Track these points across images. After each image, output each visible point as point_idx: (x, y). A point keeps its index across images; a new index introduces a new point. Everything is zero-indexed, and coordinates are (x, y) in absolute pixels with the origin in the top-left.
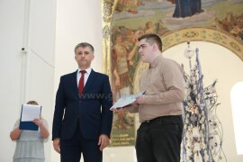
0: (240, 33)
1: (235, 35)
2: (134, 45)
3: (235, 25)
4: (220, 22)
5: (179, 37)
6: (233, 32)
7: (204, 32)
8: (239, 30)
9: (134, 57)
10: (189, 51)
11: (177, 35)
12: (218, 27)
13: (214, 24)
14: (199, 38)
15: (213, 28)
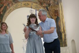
0: (46, 6)
1: (44, 7)
2: (3, 5)
3: (44, 3)
4: (39, 1)
5: (22, 5)
6: (43, 5)
7: (32, 4)
8: (46, 5)
9: (3, 10)
10: (32, 11)
11: (21, 4)
12: (38, 3)
13: (37, 1)
14: (30, 6)
15: (36, 3)
